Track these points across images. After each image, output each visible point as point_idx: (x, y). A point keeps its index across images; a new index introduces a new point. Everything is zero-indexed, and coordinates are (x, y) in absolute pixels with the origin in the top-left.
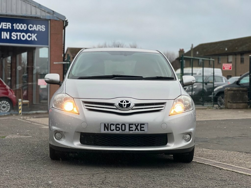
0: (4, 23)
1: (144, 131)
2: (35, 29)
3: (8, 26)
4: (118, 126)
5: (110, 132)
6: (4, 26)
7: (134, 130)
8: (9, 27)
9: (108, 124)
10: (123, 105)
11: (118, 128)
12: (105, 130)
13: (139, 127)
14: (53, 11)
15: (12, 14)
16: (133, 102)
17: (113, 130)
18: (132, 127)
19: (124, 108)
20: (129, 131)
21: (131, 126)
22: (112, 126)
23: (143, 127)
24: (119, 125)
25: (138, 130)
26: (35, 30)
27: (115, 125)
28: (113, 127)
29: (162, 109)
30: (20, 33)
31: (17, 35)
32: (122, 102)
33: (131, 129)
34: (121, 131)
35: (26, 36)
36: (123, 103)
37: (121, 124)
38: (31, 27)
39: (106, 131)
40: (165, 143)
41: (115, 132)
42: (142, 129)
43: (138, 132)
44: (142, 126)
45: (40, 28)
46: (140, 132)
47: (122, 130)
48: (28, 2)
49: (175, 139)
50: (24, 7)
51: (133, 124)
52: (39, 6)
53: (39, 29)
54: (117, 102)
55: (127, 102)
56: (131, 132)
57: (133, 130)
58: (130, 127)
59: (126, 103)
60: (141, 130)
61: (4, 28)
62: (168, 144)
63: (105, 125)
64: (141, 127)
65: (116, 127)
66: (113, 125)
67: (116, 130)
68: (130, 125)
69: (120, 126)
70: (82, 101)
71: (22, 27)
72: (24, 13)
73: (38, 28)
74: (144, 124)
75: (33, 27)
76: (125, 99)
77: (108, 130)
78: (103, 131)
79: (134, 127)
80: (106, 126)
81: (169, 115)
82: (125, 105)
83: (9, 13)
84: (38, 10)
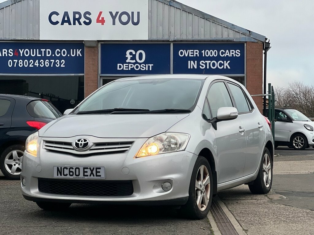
0: (190, 51)
1: (100, 177)
2: (227, 54)
3: (195, 53)
4: (71, 170)
5: (63, 177)
6: (190, 53)
7: (89, 176)
8: (196, 55)
9: (61, 168)
10: (80, 144)
11: (72, 173)
12: (58, 175)
13: (94, 172)
14: (250, 31)
15: (199, 39)
16: (91, 141)
17: (67, 175)
18: (87, 172)
19: (81, 148)
20: (84, 176)
21: (86, 170)
22: (65, 169)
23: (99, 172)
24: (73, 168)
25: (94, 176)
26: (227, 56)
27: (68, 169)
28: (67, 172)
29: (127, 150)
30: (210, 62)
31: (206, 64)
32: (79, 141)
33: (86, 174)
34: (74, 176)
35: (217, 65)
36: (80, 143)
37: (74, 168)
38: (222, 53)
39: (59, 177)
40: (130, 192)
41: (68, 177)
42: (98, 174)
43: (94, 177)
44: (98, 170)
45: (234, 53)
46: (96, 178)
47: (76, 175)
48: (218, 23)
49: (141, 189)
50: (214, 30)
51: (87, 168)
52: (232, 27)
53: (233, 55)
54: (74, 141)
55: (85, 140)
56: (86, 178)
57: (87, 176)
58: (84, 172)
59: (83, 142)
60: (97, 176)
61: (190, 56)
62: (134, 194)
63: (58, 168)
64: (97, 172)
65: (70, 172)
66: (67, 168)
67: (70, 175)
68: (84, 168)
69: (74, 170)
70: (43, 140)
71: (212, 53)
72: (214, 37)
73: (231, 53)
74: (100, 168)
75: (225, 53)
76: (83, 138)
77: (61, 175)
78: (56, 176)
79: (89, 172)
80: (60, 171)
81: (136, 158)
82: (81, 144)
83: (196, 38)
84: (231, 32)
